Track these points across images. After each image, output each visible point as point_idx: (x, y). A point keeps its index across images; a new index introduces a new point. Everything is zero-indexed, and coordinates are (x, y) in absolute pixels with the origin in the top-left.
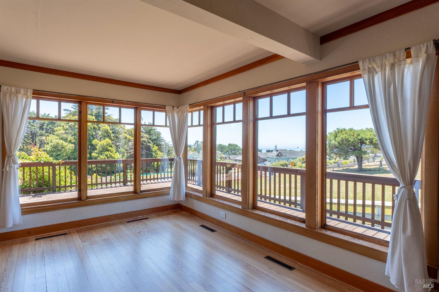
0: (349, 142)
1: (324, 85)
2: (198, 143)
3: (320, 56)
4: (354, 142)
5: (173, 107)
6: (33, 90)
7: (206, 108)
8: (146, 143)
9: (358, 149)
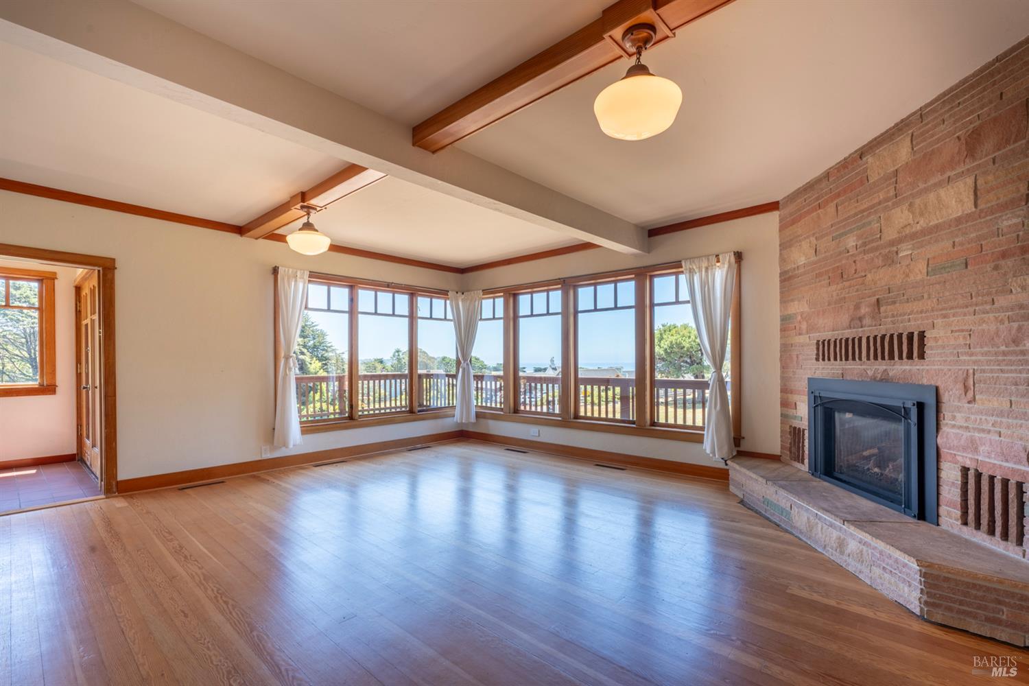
0: (682, 349)
1: (652, 277)
2: (399, 355)
3: (648, 249)
4: (691, 350)
5: (457, 293)
6: (310, 272)
7: (508, 295)
8: (297, 354)
9: (698, 361)
